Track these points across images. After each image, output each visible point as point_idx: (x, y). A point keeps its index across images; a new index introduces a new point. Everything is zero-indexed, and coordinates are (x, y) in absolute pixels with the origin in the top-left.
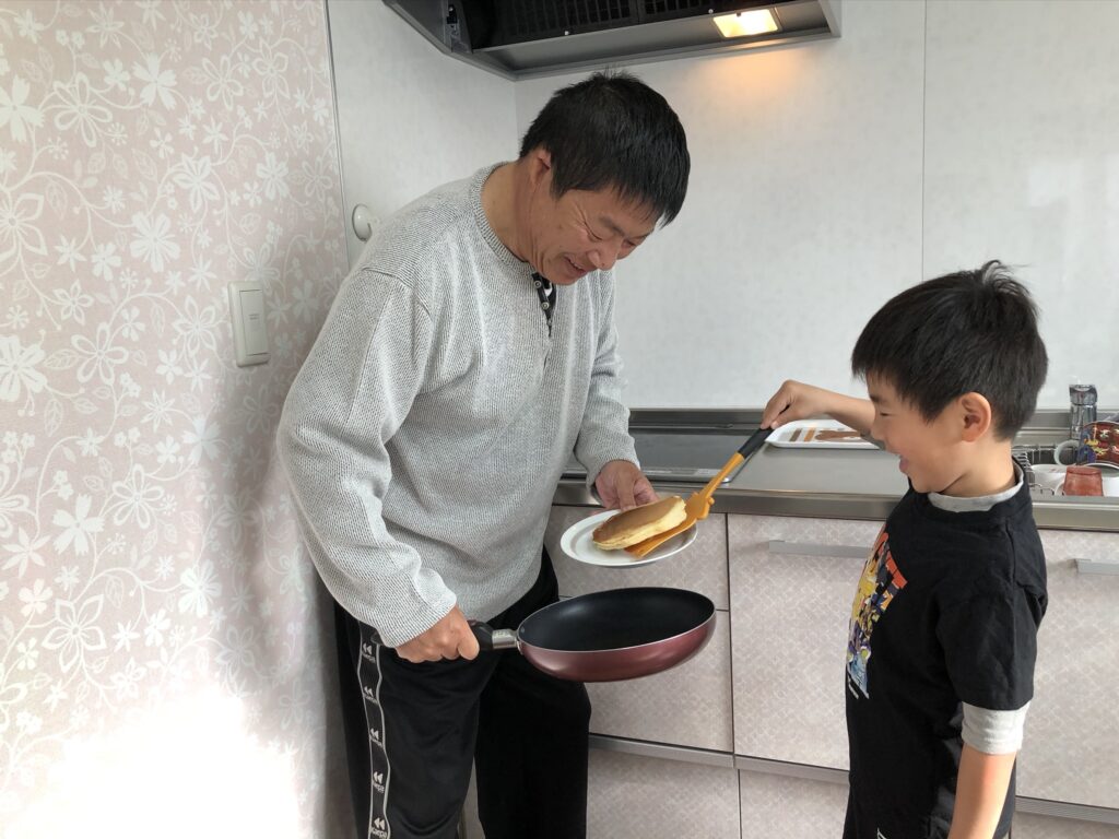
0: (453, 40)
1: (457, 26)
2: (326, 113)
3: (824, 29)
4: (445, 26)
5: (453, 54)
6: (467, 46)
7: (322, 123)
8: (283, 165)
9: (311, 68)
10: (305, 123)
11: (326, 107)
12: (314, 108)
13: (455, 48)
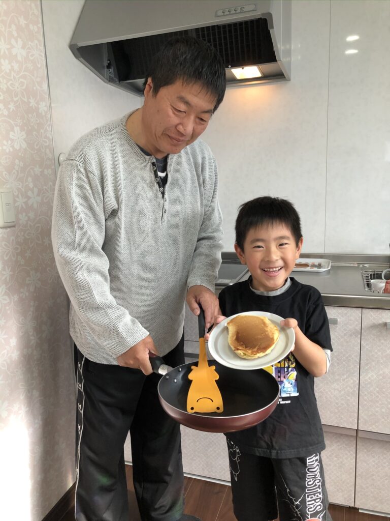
0: (110, 76)
1: (112, 70)
2: (45, 109)
3: (282, 76)
4: (106, 70)
5: (110, 83)
6: (117, 80)
7: (43, 114)
8: (23, 133)
9: (38, 87)
10: (35, 114)
11: (46, 106)
12: (40, 106)
13: (110, 80)
